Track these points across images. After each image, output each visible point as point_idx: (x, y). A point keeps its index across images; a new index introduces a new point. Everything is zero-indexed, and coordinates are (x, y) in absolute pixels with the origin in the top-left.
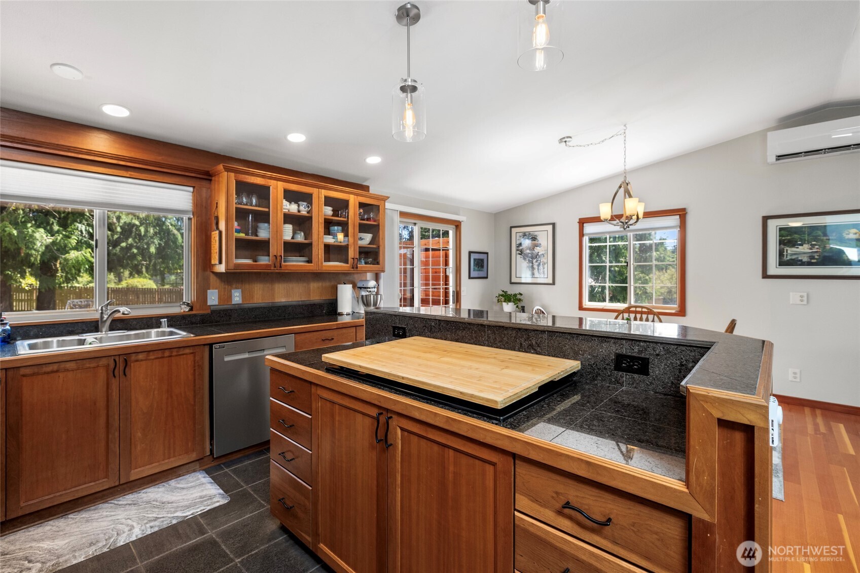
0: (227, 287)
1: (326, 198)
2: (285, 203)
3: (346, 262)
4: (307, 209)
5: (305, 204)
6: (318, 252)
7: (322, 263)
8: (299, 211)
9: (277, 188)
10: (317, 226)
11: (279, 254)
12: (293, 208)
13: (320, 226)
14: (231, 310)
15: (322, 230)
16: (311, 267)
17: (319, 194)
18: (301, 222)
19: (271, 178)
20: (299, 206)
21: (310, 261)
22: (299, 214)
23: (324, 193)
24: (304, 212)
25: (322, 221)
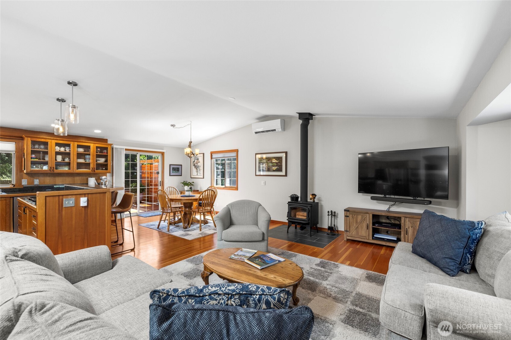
0: (31, 178)
1: (78, 145)
2: (57, 147)
3: (90, 169)
4: (69, 149)
5: (68, 147)
6: (74, 165)
7: (75, 170)
8: (65, 150)
9: (52, 143)
10: (73, 156)
11: (52, 167)
12: (62, 149)
13: (74, 156)
14: (33, 187)
15: (75, 157)
16: (71, 171)
17: (74, 145)
18: (66, 155)
19: (48, 139)
20: (65, 148)
21: (70, 169)
22: (65, 152)
23: (76, 144)
24: (68, 151)
25: (76, 154)
